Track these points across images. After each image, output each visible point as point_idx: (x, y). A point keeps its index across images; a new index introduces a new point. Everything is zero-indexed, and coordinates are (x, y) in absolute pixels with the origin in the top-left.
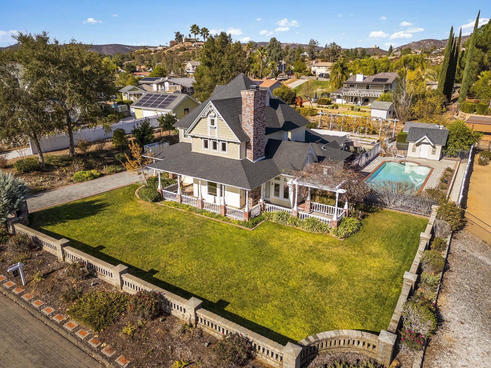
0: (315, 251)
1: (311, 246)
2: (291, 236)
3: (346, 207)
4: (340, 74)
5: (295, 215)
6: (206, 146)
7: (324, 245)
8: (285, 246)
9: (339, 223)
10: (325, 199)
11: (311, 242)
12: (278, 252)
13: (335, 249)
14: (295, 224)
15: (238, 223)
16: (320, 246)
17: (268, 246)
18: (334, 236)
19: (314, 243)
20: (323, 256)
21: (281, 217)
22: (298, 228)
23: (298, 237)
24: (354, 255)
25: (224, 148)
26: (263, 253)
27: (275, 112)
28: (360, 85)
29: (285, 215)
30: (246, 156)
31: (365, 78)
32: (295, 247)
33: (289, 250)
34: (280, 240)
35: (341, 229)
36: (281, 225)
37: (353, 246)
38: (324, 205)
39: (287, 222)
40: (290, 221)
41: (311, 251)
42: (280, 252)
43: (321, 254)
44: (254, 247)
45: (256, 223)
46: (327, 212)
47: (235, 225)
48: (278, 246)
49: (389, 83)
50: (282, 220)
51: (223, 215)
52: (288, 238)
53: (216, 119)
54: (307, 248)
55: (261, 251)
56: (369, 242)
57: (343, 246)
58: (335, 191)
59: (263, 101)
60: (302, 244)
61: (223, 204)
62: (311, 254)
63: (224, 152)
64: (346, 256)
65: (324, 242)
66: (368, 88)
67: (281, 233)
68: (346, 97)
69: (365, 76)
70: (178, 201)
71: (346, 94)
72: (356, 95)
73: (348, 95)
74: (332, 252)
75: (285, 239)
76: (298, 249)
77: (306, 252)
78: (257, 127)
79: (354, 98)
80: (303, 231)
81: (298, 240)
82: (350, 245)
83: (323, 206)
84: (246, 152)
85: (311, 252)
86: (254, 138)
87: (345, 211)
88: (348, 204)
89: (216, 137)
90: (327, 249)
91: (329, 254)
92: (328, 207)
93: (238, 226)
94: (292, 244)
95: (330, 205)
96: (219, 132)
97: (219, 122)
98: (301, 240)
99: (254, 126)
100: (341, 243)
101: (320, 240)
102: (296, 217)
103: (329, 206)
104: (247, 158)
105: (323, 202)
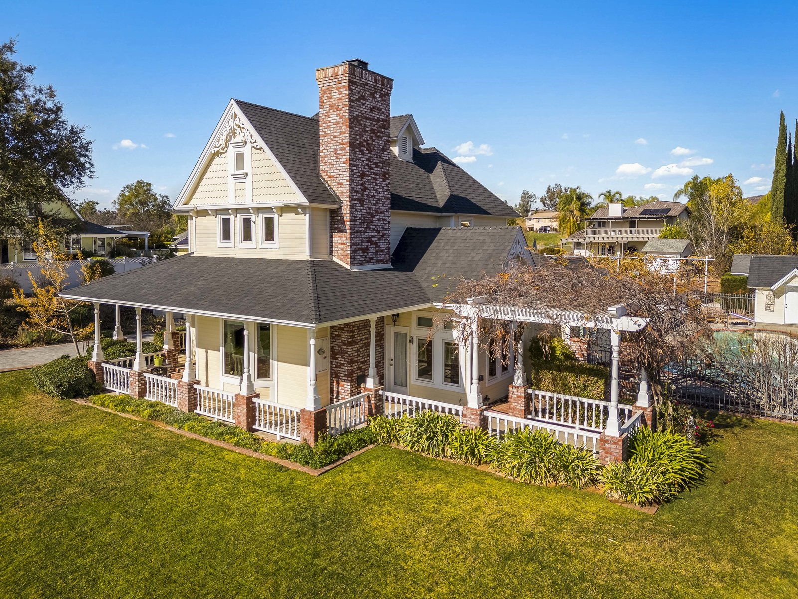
0: (548, 557)
1: (531, 535)
2: (454, 495)
3: (643, 400)
4: (576, 213)
5: (473, 423)
6: (227, 235)
7: (581, 530)
8: (423, 532)
9: (629, 449)
10: (571, 379)
11: (528, 518)
12: (387, 558)
13: (631, 546)
14: (473, 454)
15: (279, 451)
16: (564, 536)
17: (356, 533)
18: (616, 496)
19: (541, 520)
20: (582, 578)
21: (426, 430)
22: (482, 468)
23: (482, 499)
24: (721, 577)
25: (269, 235)
26: (323, 564)
27: (429, 178)
28: (617, 222)
29: (439, 426)
30: (331, 253)
31: (625, 211)
32: (461, 537)
33: (438, 547)
34: (410, 509)
35: (639, 468)
36: (425, 459)
37: (700, 538)
38: (568, 397)
39: (447, 448)
40: (457, 444)
41: (532, 556)
42: (397, 557)
43: (574, 567)
44: (299, 534)
45: (341, 453)
46: (582, 423)
47: (269, 458)
48: (394, 531)
49: (673, 215)
50: (428, 439)
51: (244, 426)
52: (443, 500)
53: (247, 150)
54: (515, 542)
55: (316, 555)
56: (758, 521)
57: (659, 536)
58: (606, 326)
59: (379, 105)
60: (491, 525)
61: (244, 392)
62: (530, 568)
63: (269, 245)
64: (685, 581)
65: (581, 517)
66: (633, 224)
67: (420, 483)
68: (591, 245)
69: (626, 208)
70: (132, 391)
71: (592, 238)
72: (611, 240)
73: (597, 240)
74: (618, 560)
75: (431, 505)
76: (476, 547)
77: (507, 557)
78: (361, 169)
79: (607, 246)
80: (500, 479)
81: (478, 508)
82: (689, 532)
83: (566, 401)
84: (331, 241)
85: (531, 559)
86: (352, 199)
87: (640, 412)
88: (649, 389)
89: (248, 201)
90: (597, 546)
91: (610, 572)
92: (582, 404)
93: (276, 461)
94: (454, 526)
95: (587, 397)
96: (256, 185)
97: (256, 157)
98: (490, 511)
99: (352, 162)
100: (648, 524)
101: (567, 512)
102: (478, 431)
103: (586, 401)
104: (335, 259)
105: (565, 389)
